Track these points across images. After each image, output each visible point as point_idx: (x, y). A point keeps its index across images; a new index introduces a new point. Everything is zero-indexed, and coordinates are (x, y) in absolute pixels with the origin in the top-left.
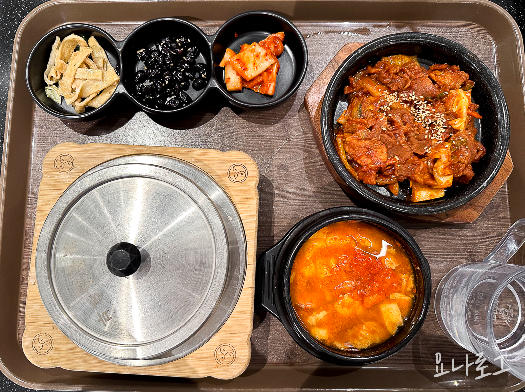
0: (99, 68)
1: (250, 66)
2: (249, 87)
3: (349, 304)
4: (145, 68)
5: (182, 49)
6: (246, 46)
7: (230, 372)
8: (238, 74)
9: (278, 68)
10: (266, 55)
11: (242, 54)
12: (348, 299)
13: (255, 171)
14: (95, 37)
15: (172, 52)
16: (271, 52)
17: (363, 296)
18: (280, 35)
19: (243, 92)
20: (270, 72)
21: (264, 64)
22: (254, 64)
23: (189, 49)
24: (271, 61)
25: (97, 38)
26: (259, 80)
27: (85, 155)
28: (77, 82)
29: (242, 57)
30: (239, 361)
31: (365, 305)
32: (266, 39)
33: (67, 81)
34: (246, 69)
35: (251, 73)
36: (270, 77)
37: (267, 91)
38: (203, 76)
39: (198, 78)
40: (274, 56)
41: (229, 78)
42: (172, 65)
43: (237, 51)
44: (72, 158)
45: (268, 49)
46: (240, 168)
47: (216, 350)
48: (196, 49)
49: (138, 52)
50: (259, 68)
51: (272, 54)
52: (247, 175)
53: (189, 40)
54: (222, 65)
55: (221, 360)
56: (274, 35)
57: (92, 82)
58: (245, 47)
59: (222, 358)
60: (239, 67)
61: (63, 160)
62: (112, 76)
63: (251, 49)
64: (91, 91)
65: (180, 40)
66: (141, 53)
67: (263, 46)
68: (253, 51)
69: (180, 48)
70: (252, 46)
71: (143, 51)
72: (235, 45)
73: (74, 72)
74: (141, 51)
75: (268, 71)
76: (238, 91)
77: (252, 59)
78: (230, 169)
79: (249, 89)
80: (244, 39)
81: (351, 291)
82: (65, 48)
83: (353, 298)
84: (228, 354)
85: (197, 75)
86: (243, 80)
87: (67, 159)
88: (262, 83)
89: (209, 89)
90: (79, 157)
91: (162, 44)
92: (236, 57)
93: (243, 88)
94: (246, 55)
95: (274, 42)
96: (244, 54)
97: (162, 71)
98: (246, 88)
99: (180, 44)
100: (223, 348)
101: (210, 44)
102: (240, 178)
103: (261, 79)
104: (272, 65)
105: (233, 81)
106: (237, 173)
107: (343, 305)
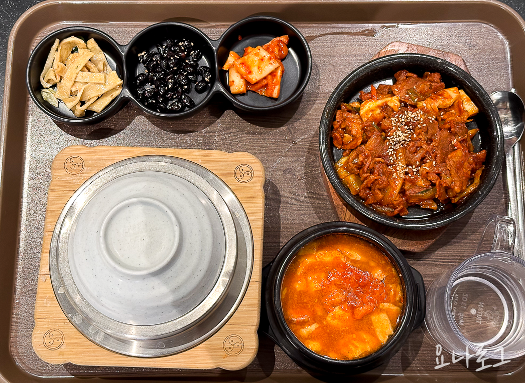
0: (100, 71)
1: (255, 70)
2: (254, 90)
3: (340, 316)
4: (146, 71)
5: (186, 53)
6: (250, 49)
7: (239, 362)
8: (242, 77)
9: (283, 72)
10: (270, 59)
11: (246, 57)
12: (339, 311)
13: (260, 171)
14: (95, 40)
15: (176, 56)
16: (275, 56)
17: (353, 308)
18: (284, 39)
19: (247, 95)
20: (275, 75)
21: (268, 68)
22: (259, 68)
23: (192, 53)
24: (276, 65)
25: (97, 40)
26: (263, 83)
27: (95, 157)
28: (77, 85)
29: (246, 60)
30: (246, 351)
31: (356, 316)
32: (270, 43)
33: (66, 84)
34: (250, 73)
35: (255, 76)
36: (275, 80)
37: (271, 94)
38: (206, 79)
39: (201, 81)
40: (279, 59)
41: (233, 81)
42: (175, 68)
43: (242, 54)
44: (82, 160)
45: (272, 53)
46: (246, 169)
47: (225, 341)
48: (199, 53)
49: (139, 55)
50: (263, 72)
51: (276, 58)
52: (252, 175)
53: (192, 44)
54: (225, 68)
55: (229, 350)
56: (278, 38)
57: (93, 86)
58: (249, 51)
59: (230, 348)
60: (243, 70)
61: (73, 162)
62: (114, 80)
63: (255, 52)
64: (92, 94)
65: (183, 43)
66: (143, 56)
67: (267, 50)
68: (257, 54)
69: (183, 51)
70: (256, 50)
71: (145, 54)
72: (238, 48)
73: (75, 75)
74: (143, 54)
75: (273, 74)
76: (242, 94)
77: (257, 63)
78: (236, 170)
79: (253, 91)
80: (248, 41)
81: (341, 303)
82: (63, 50)
83: (343, 310)
84: (236, 344)
85: (200, 78)
86: (248, 83)
87: (77, 161)
88: (266, 86)
89: (213, 93)
90: (89, 159)
91: (164, 47)
92: (240, 61)
93: (247, 91)
94: (251, 59)
95: (278, 45)
96: (249, 57)
97: (166, 74)
98: (250, 91)
99: (183, 48)
100: (231, 339)
101: (214, 48)
102: (246, 178)
103: (265, 82)
104: (277, 69)
105: (237, 84)
106: (244, 174)
107: (334, 318)
